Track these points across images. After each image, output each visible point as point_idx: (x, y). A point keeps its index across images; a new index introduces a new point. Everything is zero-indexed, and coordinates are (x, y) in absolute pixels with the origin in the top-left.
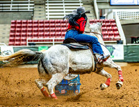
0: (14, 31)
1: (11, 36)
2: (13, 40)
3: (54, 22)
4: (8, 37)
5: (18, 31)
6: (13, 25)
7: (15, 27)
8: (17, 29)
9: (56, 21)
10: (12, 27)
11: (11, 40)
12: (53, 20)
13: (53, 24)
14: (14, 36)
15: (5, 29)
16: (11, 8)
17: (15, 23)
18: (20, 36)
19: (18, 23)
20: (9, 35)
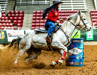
0: (35, 19)
1: (33, 22)
2: (35, 26)
3: (64, 12)
4: (31, 23)
5: (38, 19)
6: (35, 15)
7: (36, 16)
8: (38, 18)
9: (66, 11)
10: (34, 16)
11: (33, 26)
12: (64, 11)
13: (64, 14)
14: (35, 22)
15: (28, 17)
16: (33, 2)
17: (36, 13)
18: (39, 22)
19: (38, 13)
20: (31, 22)
